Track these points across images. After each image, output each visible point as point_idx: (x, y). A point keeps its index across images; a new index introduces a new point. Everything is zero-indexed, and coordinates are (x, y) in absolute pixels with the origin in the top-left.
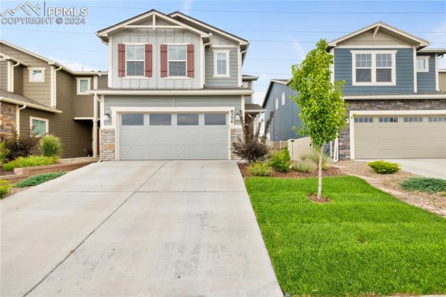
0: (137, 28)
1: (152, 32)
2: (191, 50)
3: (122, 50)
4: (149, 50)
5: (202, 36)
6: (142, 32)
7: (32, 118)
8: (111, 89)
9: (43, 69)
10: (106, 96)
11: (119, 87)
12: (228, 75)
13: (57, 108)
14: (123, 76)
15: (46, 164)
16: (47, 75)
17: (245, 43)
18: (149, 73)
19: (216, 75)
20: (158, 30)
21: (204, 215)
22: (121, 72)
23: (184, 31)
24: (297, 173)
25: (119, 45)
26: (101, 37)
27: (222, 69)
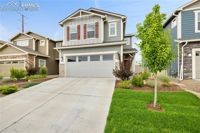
0: (74, 19)
1: (80, 19)
2: (97, 25)
3: (68, 29)
4: (79, 27)
5: (102, 17)
6: (76, 20)
7: (39, 60)
8: (64, 46)
9: (44, 41)
10: (62, 50)
11: (67, 45)
12: (116, 35)
13: (49, 55)
14: (69, 40)
15: (40, 78)
16: (46, 43)
17: (124, 17)
18: (79, 38)
19: (110, 35)
20: (83, 18)
21: (82, 110)
22: (68, 39)
23: (94, 16)
24: (148, 88)
25: (67, 27)
26: (60, 25)
27: (113, 32)
